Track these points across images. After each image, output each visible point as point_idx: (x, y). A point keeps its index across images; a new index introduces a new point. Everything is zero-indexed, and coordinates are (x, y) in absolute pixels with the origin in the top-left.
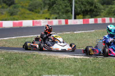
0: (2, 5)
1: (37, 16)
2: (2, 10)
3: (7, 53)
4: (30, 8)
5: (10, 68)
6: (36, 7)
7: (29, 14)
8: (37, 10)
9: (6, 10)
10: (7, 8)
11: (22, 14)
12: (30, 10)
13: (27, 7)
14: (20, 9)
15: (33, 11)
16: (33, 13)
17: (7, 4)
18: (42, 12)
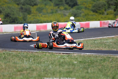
0: (65, 7)
1: (102, 18)
2: (65, 11)
3: (80, 56)
4: (93, 9)
5: (88, 72)
6: (100, 7)
7: (92, 15)
8: (100, 12)
9: (68, 11)
10: (70, 10)
11: (86, 15)
12: (94, 11)
13: (90, 8)
14: (84, 10)
15: (97, 12)
16: (97, 14)
17: (70, 6)
18: (106, 13)
